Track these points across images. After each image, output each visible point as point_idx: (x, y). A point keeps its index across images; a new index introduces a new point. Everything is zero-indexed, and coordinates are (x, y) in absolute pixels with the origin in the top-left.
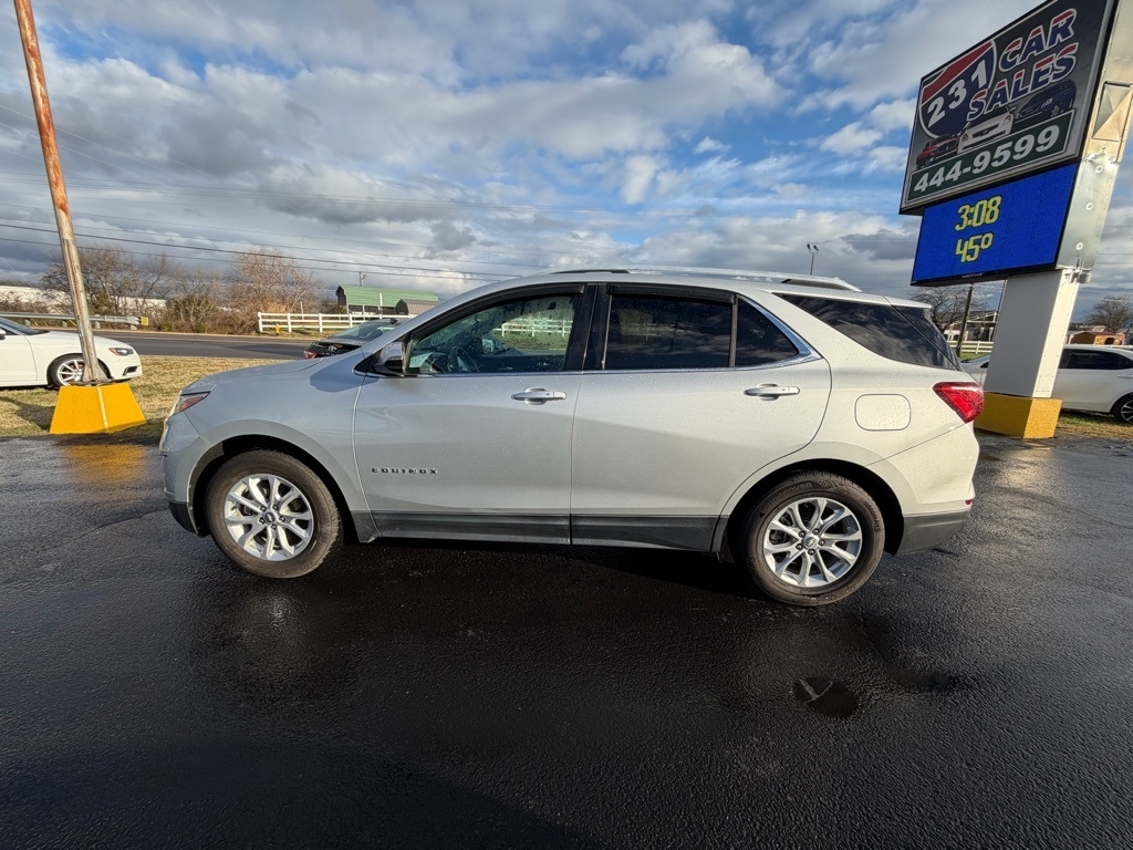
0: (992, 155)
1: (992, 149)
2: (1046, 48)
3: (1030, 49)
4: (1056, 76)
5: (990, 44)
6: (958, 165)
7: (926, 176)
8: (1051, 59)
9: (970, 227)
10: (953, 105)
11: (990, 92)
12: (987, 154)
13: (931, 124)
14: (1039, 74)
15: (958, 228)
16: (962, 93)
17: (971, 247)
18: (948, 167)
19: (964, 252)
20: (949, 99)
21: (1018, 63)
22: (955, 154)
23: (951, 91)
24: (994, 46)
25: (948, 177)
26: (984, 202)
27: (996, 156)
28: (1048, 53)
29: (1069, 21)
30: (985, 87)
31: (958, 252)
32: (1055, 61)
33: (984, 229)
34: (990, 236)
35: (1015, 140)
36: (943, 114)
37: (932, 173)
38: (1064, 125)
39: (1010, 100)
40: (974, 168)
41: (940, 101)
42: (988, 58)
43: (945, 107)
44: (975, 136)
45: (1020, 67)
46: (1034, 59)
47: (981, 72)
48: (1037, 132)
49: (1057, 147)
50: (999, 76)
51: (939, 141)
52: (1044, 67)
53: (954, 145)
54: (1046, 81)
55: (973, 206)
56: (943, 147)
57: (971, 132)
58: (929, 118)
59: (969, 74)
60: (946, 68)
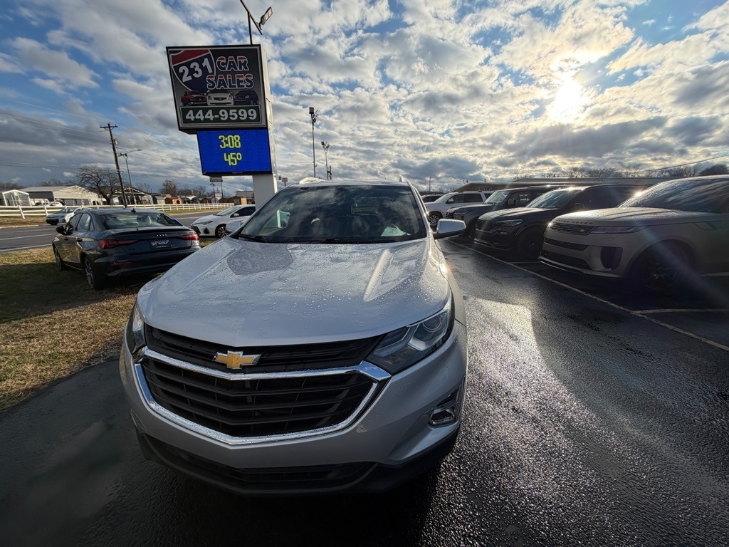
0: (229, 114)
1: (227, 110)
2: (239, 70)
3: (231, 66)
4: (247, 86)
5: (207, 51)
6: (210, 112)
7: (191, 112)
8: (242, 76)
9: (227, 148)
10: (196, 75)
11: (216, 78)
13: (184, 80)
14: (239, 81)
15: (221, 146)
16: (199, 70)
17: (232, 158)
18: (205, 111)
19: (229, 160)
20: (192, 71)
21: (226, 70)
22: (206, 105)
23: (192, 66)
24: (210, 53)
25: (207, 117)
26: (232, 136)
27: (231, 114)
29: (245, 61)
30: (213, 73)
31: (226, 160)
32: (245, 78)
33: (235, 150)
34: (240, 154)
35: (238, 109)
36: (190, 77)
37: (195, 111)
38: (257, 110)
39: (228, 87)
40: (220, 116)
41: (185, 68)
42: (209, 57)
43: (190, 74)
44: (215, 99)
45: (228, 73)
46: (234, 72)
47: (206, 63)
48: (247, 110)
49: (258, 119)
50: (218, 72)
51: (191, 93)
52: (241, 79)
53: (204, 99)
54: (243, 86)
55: (226, 137)
56: (197, 98)
57: (213, 96)
58: (181, 76)
59: (200, 61)
60: (184, 50)
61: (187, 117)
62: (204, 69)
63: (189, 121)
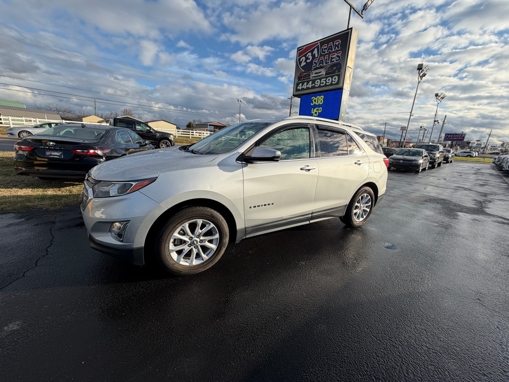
0: (321, 81)
1: (320, 79)
2: (333, 50)
3: (329, 49)
4: (336, 60)
5: (318, 43)
6: (311, 82)
7: (301, 84)
8: (335, 54)
9: (315, 104)
10: (308, 61)
11: (319, 59)
12: (319, 81)
13: (301, 66)
14: (332, 58)
15: (312, 104)
16: (310, 57)
17: (316, 111)
18: (308, 83)
19: (314, 113)
20: (307, 59)
21: (326, 53)
22: (310, 78)
23: (307, 56)
24: (319, 44)
25: (308, 86)
26: (319, 97)
27: (322, 82)
28: (334, 52)
29: (339, 43)
30: (317, 57)
31: (312, 112)
32: (336, 55)
33: (319, 106)
34: (321, 108)
35: (327, 78)
36: (305, 63)
37: (303, 84)
38: (339, 76)
39: (324, 64)
40: (315, 85)
41: (304, 58)
42: (318, 47)
43: (306, 61)
44: (315, 73)
45: (326, 54)
46: (330, 53)
47: (316, 52)
48: (332, 77)
49: (338, 83)
50: (321, 55)
51: (304, 72)
52: (333, 56)
53: (309, 75)
54: (334, 61)
55: (316, 97)
56: (306, 75)
57: (314, 72)
58: (300, 63)
59: (312, 52)
60: (305, 47)
61: (298, 88)
62: (313, 56)
63: (299, 90)
